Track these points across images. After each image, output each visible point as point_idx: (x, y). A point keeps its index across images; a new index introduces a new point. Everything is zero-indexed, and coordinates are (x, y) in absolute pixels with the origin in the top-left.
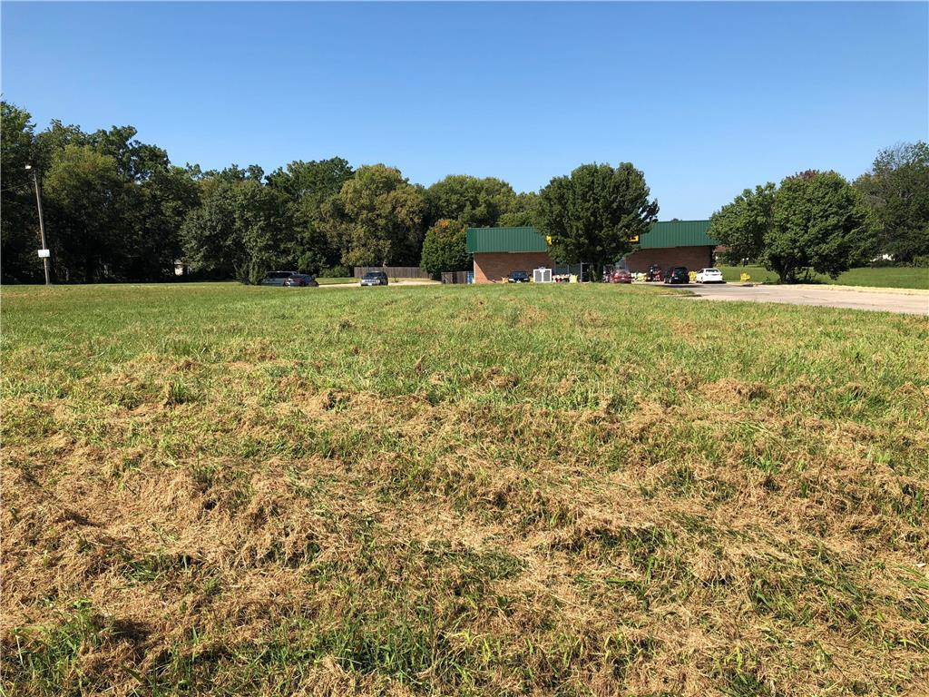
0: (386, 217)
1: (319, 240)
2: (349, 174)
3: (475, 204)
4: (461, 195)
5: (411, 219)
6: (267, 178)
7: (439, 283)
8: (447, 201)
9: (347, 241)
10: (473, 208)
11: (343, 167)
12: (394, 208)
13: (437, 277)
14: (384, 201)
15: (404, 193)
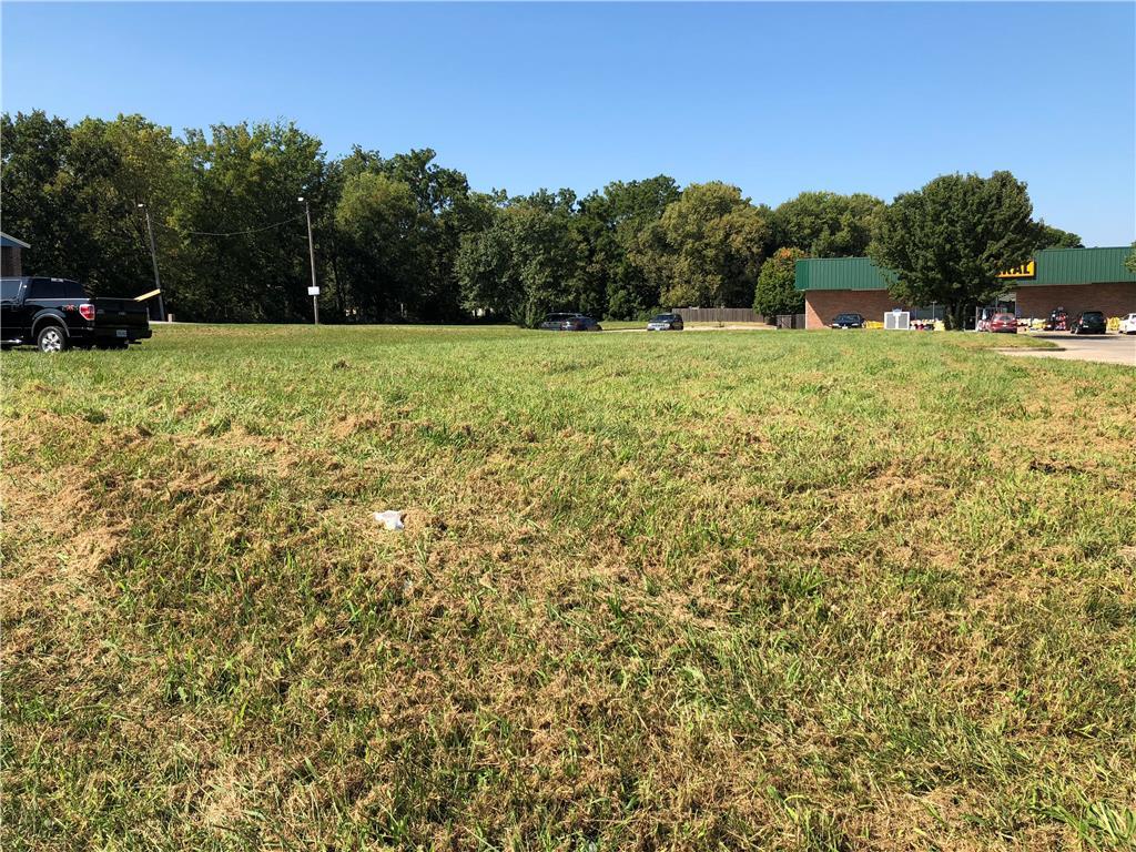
0: (716, 247)
1: (634, 274)
2: (675, 195)
3: (835, 227)
4: (817, 217)
5: (748, 248)
6: (580, 203)
7: (775, 328)
8: (798, 225)
9: (668, 277)
10: (833, 233)
11: (668, 187)
12: (727, 236)
13: (773, 322)
14: (716, 228)
15: (741, 216)
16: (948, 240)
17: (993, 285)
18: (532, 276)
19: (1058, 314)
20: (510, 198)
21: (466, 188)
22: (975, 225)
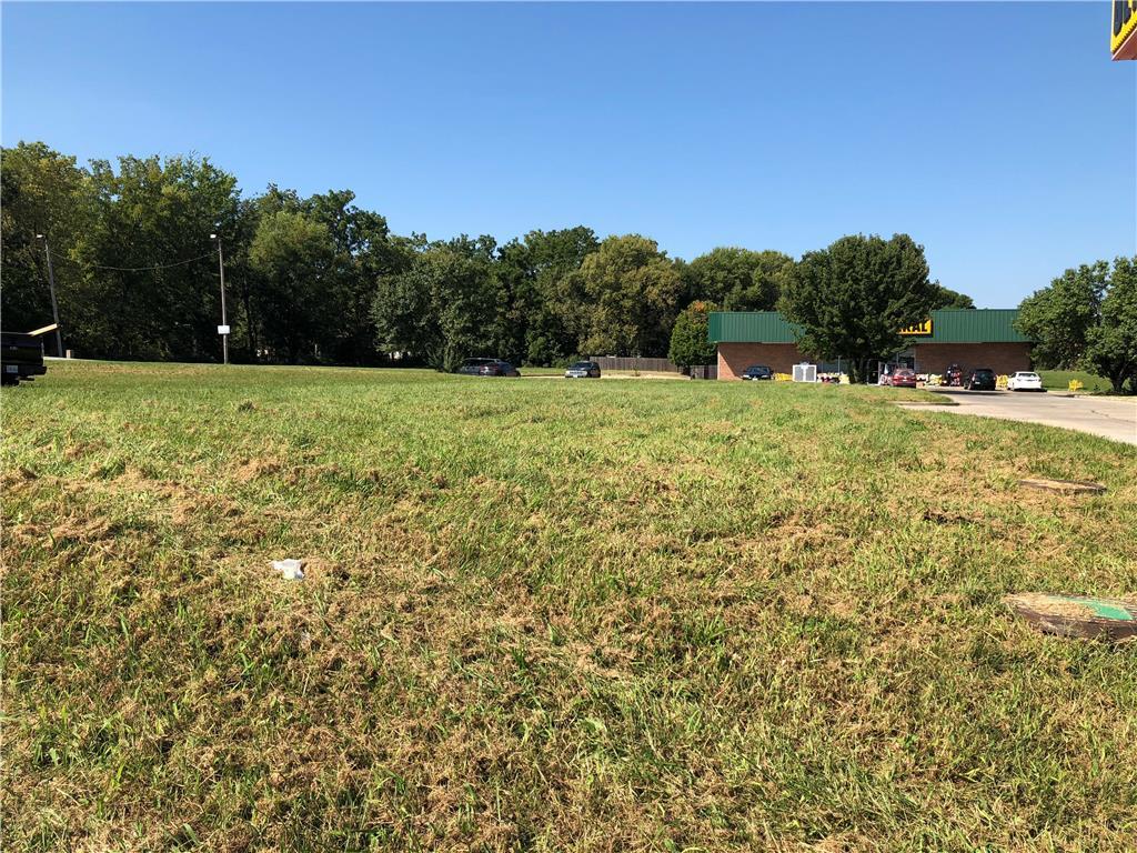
0: (632, 298)
1: (552, 322)
2: (594, 246)
3: (746, 283)
4: (730, 271)
5: (664, 300)
6: (500, 250)
7: (689, 378)
8: (712, 278)
9: (586, 325)
10: (744, 288)
11: (587, 238)
12: (644, 287)
13: (686, 372)
14: (633, 279)
15: (657, 268)
16: (852, 298)
17: (893, 341)
18: (451, 320)
19: (953, 370)
20: (430, 241)
21: (386, 231)
22: (878, 284)
